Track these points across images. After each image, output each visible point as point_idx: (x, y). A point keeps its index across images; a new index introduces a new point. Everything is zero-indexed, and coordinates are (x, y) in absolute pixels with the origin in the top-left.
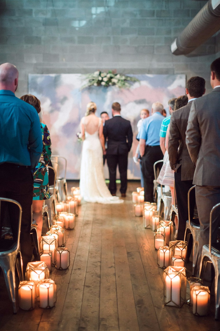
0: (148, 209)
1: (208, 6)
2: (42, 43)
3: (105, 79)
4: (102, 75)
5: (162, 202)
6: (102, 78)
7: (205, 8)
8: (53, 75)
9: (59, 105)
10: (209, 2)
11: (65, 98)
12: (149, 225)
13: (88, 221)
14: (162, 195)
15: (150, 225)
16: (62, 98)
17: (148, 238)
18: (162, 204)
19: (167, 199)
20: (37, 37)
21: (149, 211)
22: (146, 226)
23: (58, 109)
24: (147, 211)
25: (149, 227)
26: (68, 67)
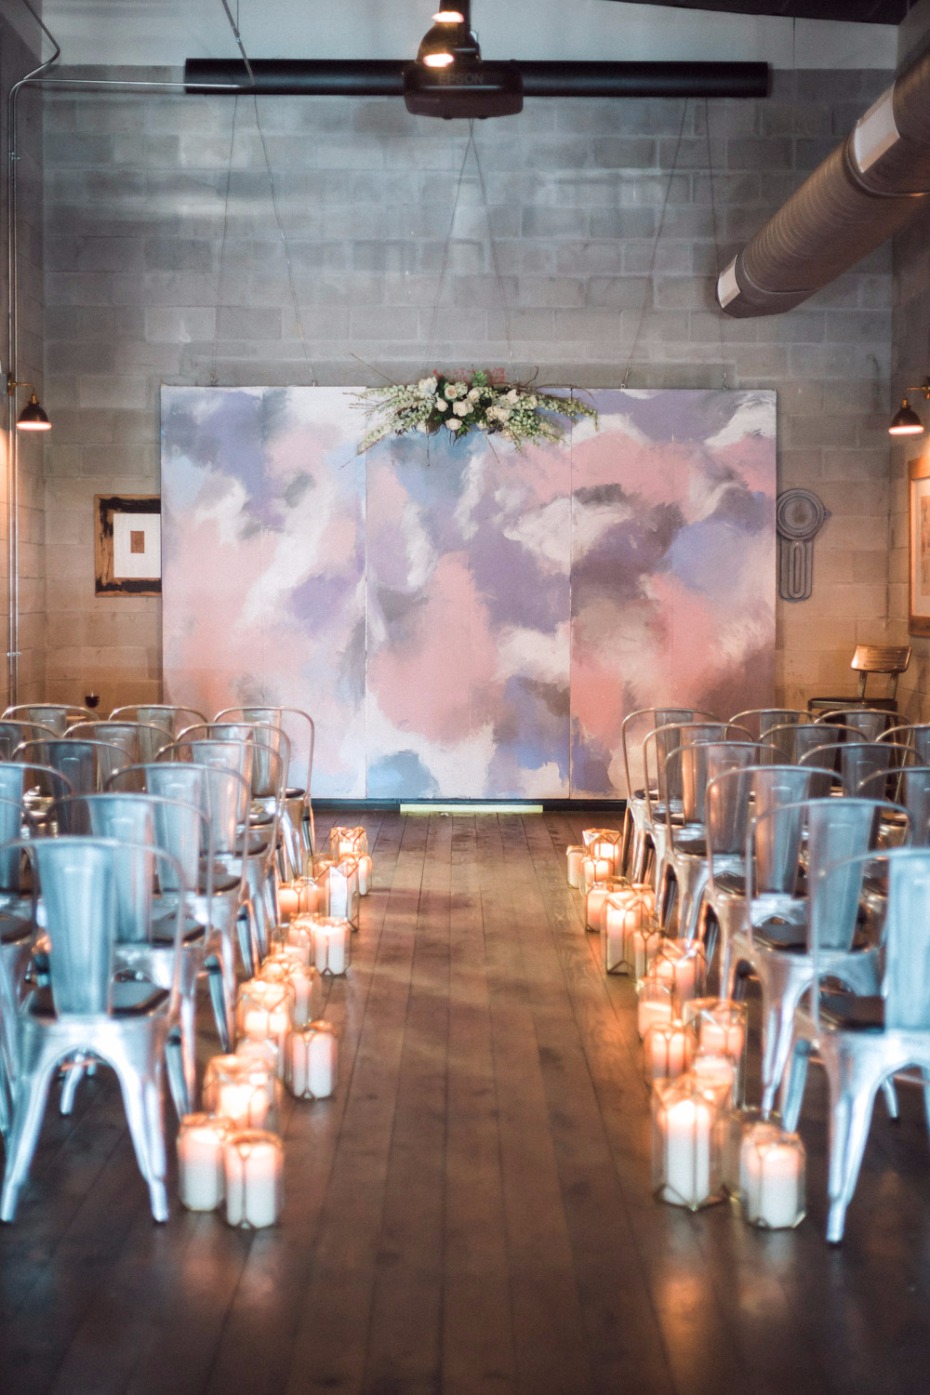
0: (619, 903)
1: (844, 160)
2: (216, 266)
3: (461, 409)
4: (451, 392)
5: (671, 877)
6: (450, 404)
7: (832, 164)
8: (258, 391)
9: (279, 506)
10: (844, 148)
11: (304, 481)
12: (621, 962)
13: (398, 948)
14: (669, 849)
15: (626, 962)
16: (290, 478)
17: (616, 1005)
18: (673, 883)
19: (687, 864)
20: (193, 243)
21: (622, 912)
22: (610, 967)
23: (276, 523)
24: (616, 912)
25: (622, 969)
26: (316, 358)
